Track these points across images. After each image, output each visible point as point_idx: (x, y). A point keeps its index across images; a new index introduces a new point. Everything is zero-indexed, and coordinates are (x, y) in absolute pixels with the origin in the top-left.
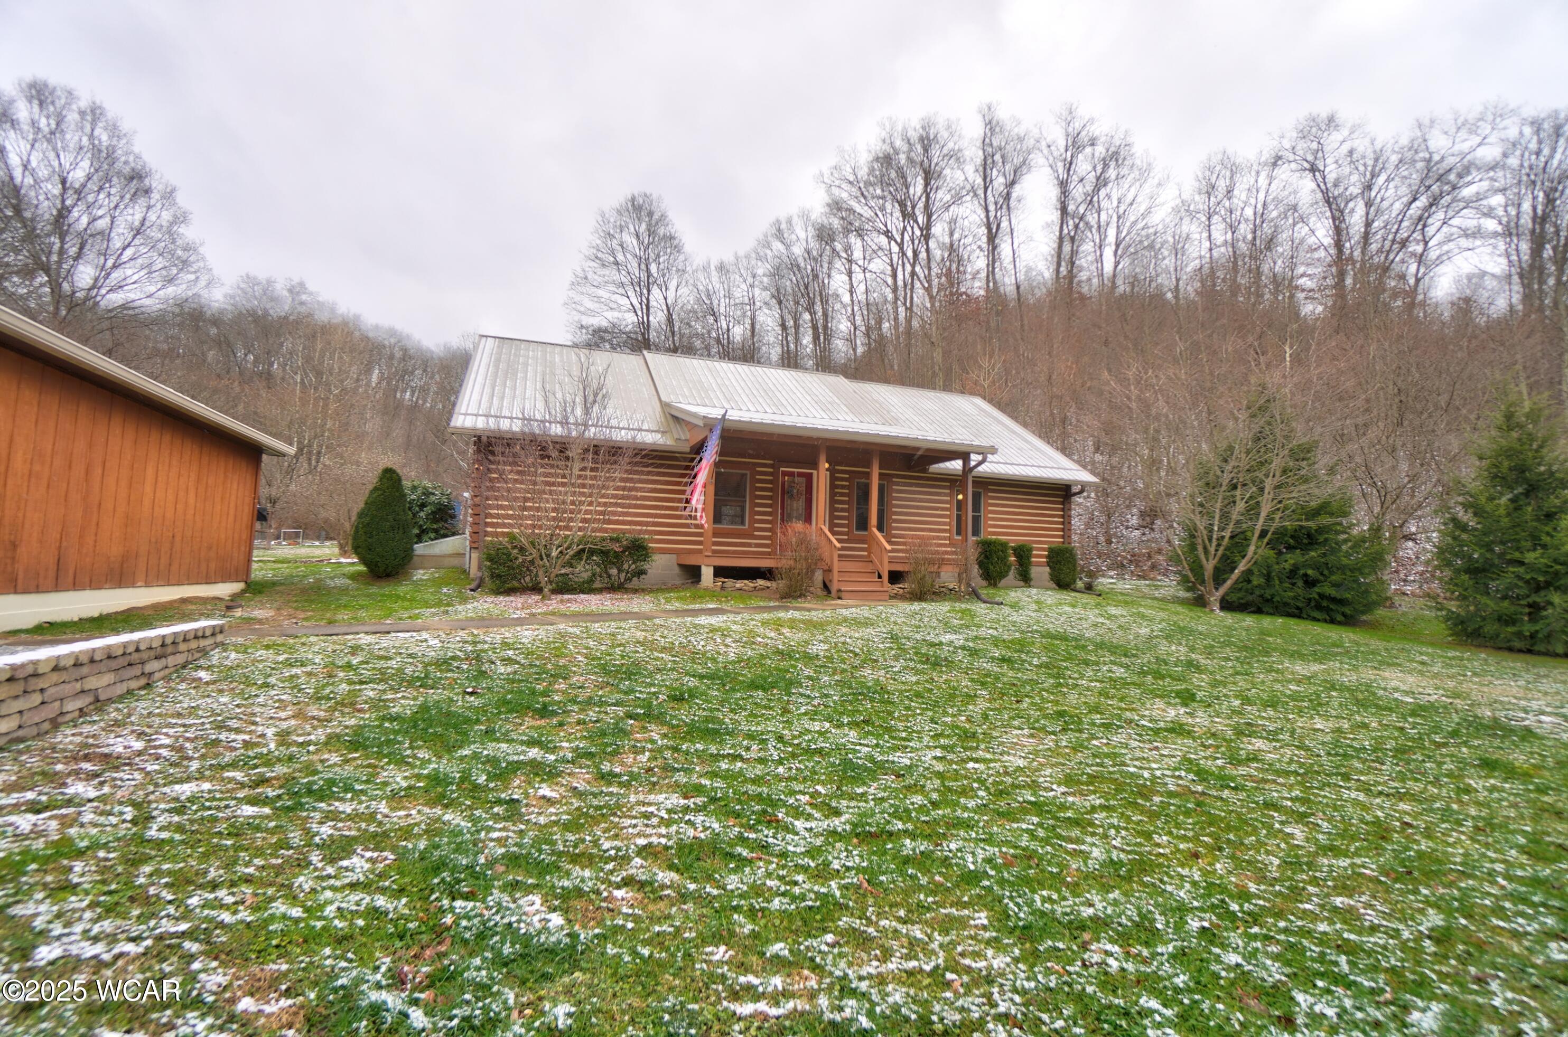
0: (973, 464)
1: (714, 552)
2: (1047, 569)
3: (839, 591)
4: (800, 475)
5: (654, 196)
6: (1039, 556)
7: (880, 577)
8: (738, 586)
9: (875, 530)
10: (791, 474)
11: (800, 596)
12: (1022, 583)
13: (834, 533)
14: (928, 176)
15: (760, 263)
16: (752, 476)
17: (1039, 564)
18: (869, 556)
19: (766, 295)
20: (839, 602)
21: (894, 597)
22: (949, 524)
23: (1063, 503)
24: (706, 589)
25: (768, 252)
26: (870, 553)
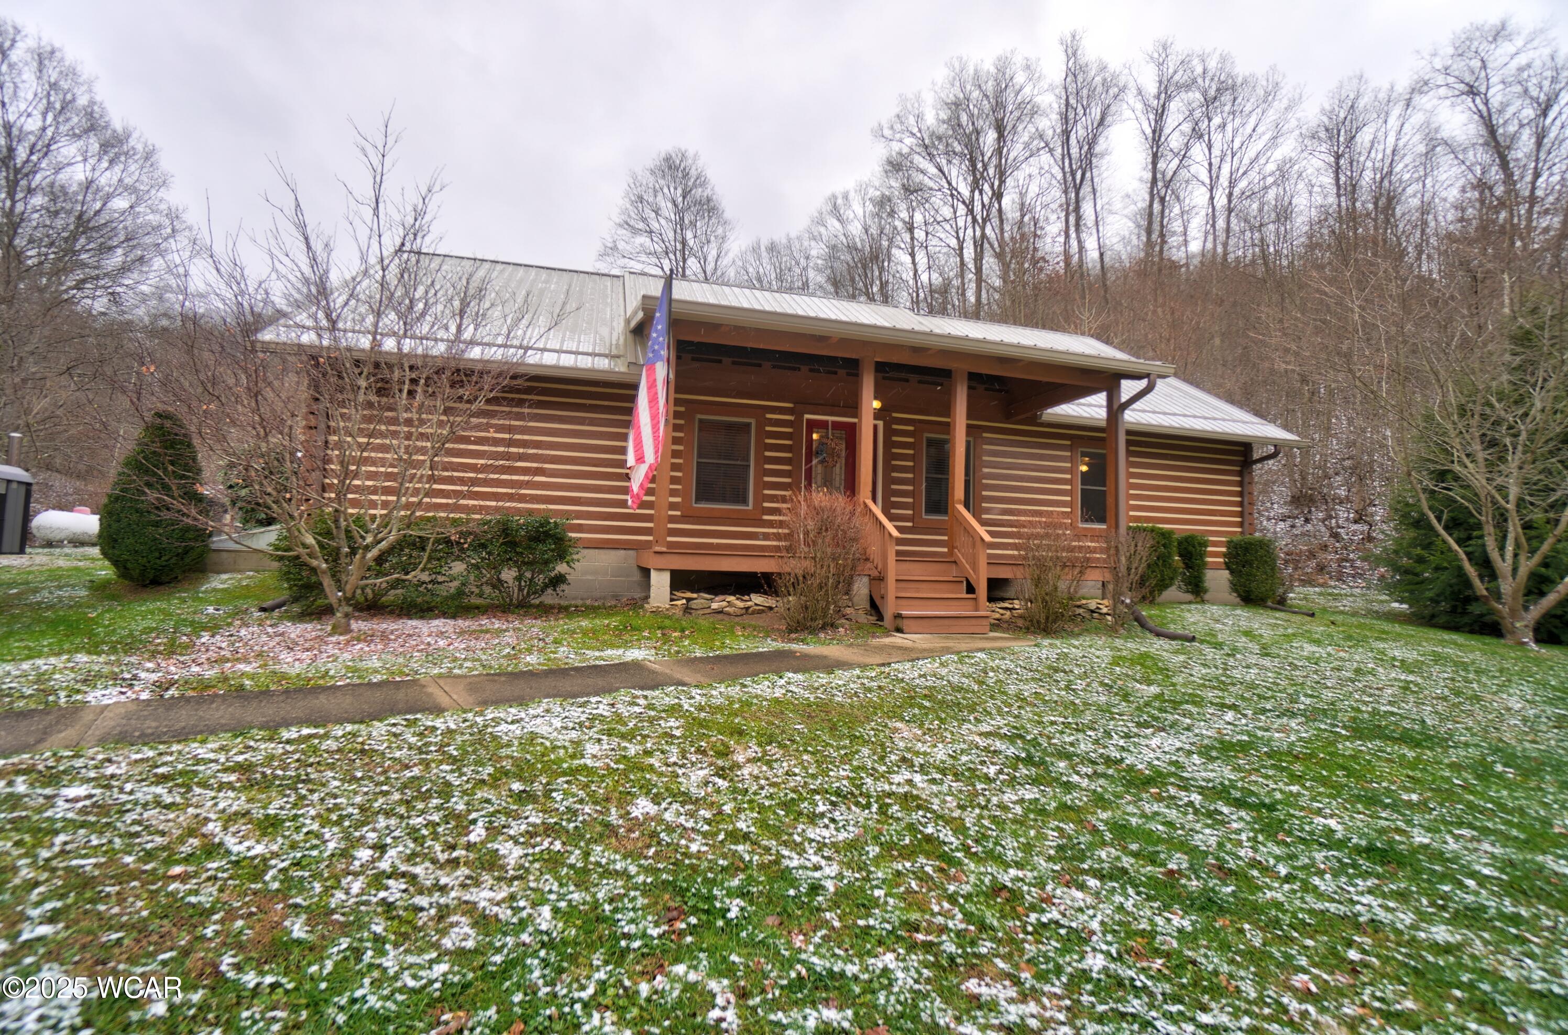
0: (1124, 397)
1: (671, 545)
2: (1226, 573)
3: (898, 616)
4: (836, 425)
5: (690, 154)
6: (1215, 554)
7: (971, 589)
8: (715, 606)
9: (961, 508)
10: (823, 425)
11: (823, 628)
12: (1189, 597)
13: (891, 518)
14: (1000, 128)
15: (813, 243)
16: (760, 428)
17: (1216, 567)
18: (951, 553)
19: (821, 279)
20: (897, 639)
21: (997, 625)
22: (1070, 504)
23: (1240, 474)
24: (656, 612)
25: (822, 230)
26: (951, 547)
